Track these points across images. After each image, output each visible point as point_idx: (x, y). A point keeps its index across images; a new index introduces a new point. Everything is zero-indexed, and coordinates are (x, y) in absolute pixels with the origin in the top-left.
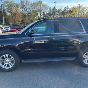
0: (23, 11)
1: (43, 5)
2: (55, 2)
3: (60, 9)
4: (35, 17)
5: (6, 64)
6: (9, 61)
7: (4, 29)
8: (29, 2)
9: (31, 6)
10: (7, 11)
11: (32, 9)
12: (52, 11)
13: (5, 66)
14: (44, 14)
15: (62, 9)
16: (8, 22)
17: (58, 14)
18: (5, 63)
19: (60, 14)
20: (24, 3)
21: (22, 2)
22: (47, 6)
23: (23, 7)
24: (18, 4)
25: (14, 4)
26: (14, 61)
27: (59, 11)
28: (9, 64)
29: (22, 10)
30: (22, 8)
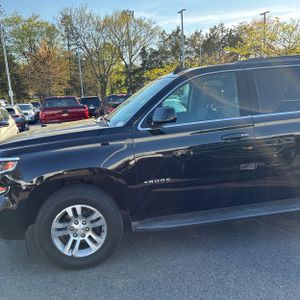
0: (73, 47)
1: (140, 23)
2: (181, 12)
3: (197, 34)
4: (115, 67)
5: (74, 242)
6: (87, 230)
7: (17, 113)
8: (90, 17)
9: (97, 30)
10: (16, 51)
11: (102, 41)
12: (169, 41)
13: (72, 247)
14: (143, 53)
15: (204, 34)
16: (22, 89)
17: (190, 52)
18: (72, 238)
19: (197, 51)
20: (75, 22)
21: (66, 17)
22: (154, 26)
23: (72, 33)
24: (53, 26)
25: (40, 25)
26: (105, 228)
27: (192, 42)
28: (86, 238)
29: (69, 46)
30: (68, 38)
